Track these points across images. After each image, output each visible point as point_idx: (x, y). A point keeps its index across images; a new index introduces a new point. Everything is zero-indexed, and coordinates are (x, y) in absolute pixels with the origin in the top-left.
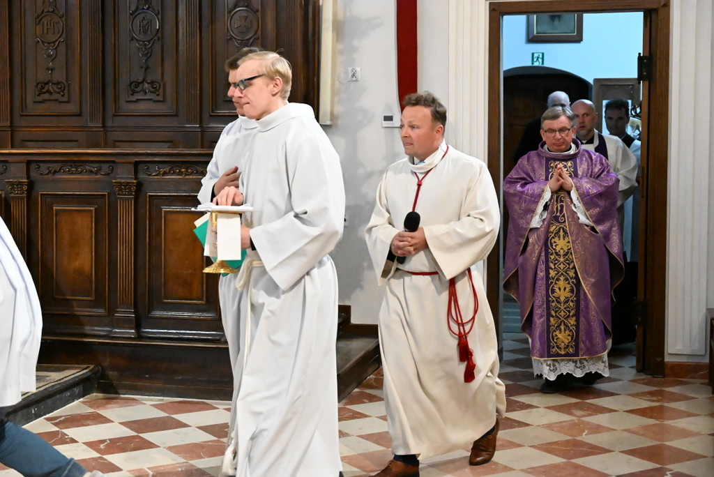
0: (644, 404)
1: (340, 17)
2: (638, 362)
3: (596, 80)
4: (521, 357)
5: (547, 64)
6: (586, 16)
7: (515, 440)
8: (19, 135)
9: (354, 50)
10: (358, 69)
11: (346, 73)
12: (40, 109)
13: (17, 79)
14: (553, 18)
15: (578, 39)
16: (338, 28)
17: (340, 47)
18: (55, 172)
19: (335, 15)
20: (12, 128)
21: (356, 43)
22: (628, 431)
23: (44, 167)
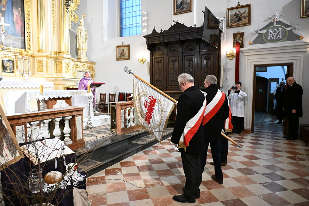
0: (287, 142)
1: (224, 68)
2: (284, 133)
3: (270, 79)
4: (256, 135)
5: (259, 76)
6: (268, 67)
7: (261, 147)
8: (168, 89)
9: (227, 74)
10: (228, 77)
11: (225, 78)
12: (171, 84)
13: (168, 79)
14: (261, 68)
15: (266, 71)
16: (224, 70)
17: (224, 73)
18: (175, 95)
19: (223, 68)
20: (167, 88)
21: (227, 73)
22: (285, 147)
23: (173, 94)
